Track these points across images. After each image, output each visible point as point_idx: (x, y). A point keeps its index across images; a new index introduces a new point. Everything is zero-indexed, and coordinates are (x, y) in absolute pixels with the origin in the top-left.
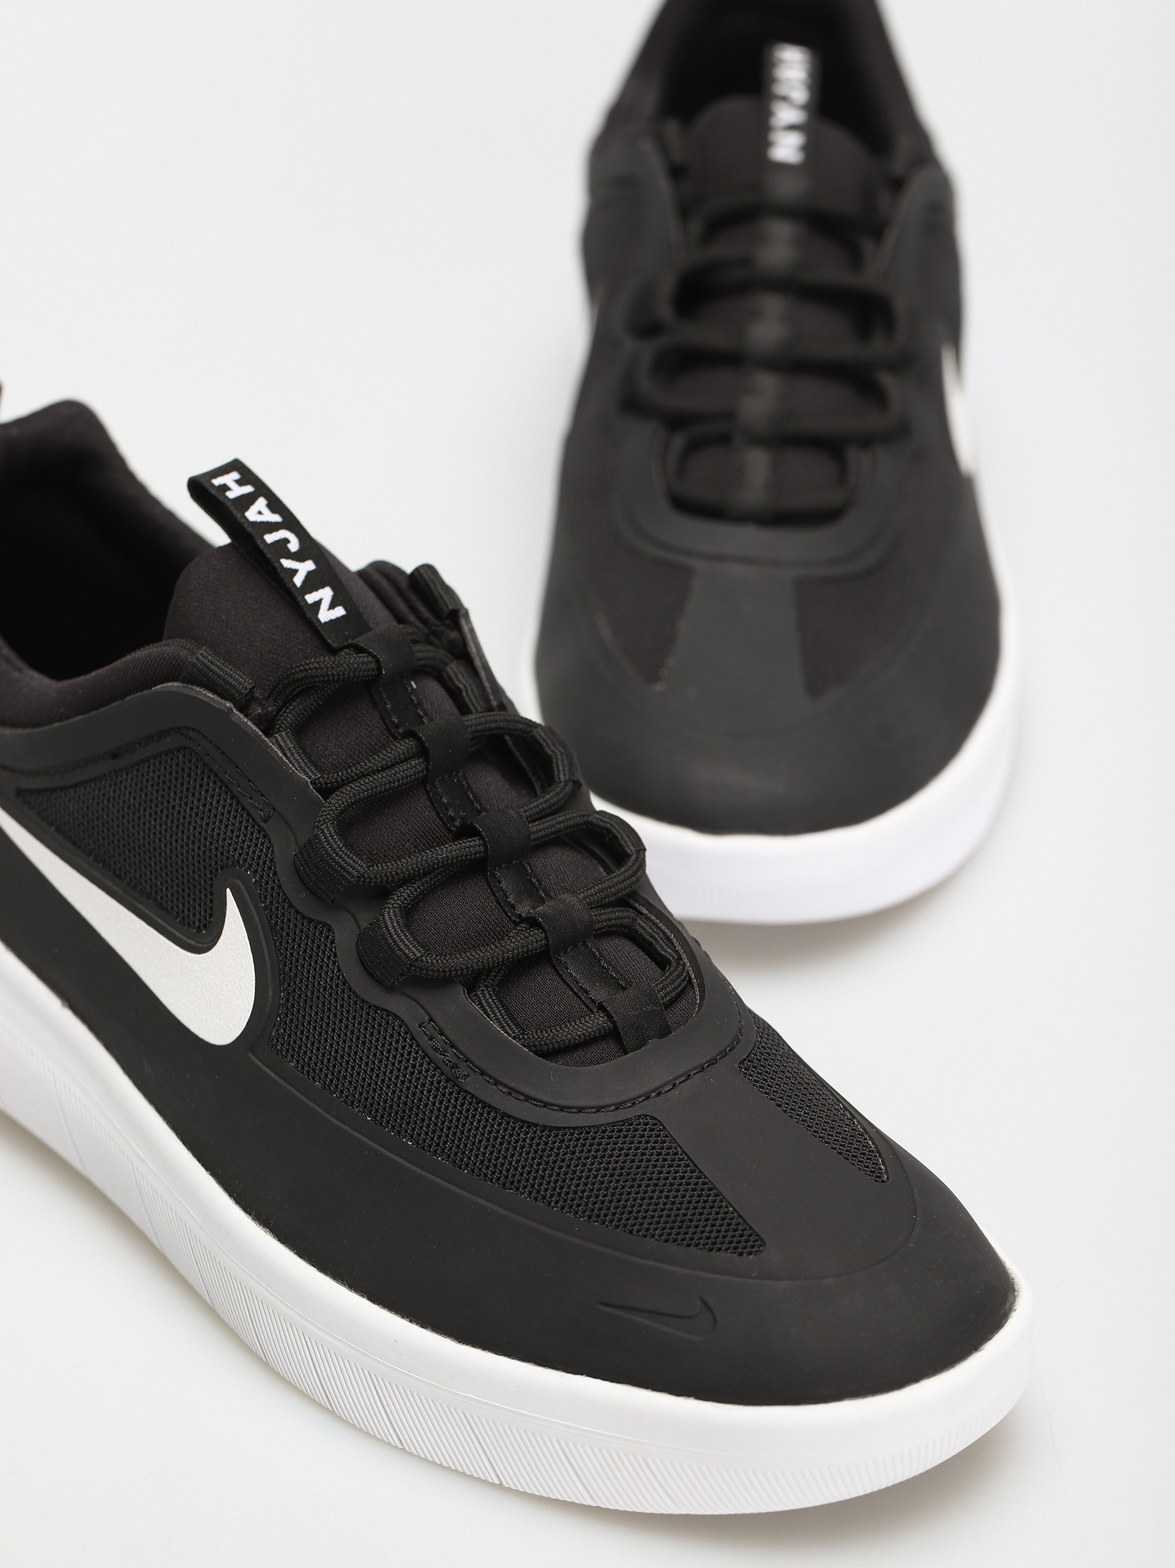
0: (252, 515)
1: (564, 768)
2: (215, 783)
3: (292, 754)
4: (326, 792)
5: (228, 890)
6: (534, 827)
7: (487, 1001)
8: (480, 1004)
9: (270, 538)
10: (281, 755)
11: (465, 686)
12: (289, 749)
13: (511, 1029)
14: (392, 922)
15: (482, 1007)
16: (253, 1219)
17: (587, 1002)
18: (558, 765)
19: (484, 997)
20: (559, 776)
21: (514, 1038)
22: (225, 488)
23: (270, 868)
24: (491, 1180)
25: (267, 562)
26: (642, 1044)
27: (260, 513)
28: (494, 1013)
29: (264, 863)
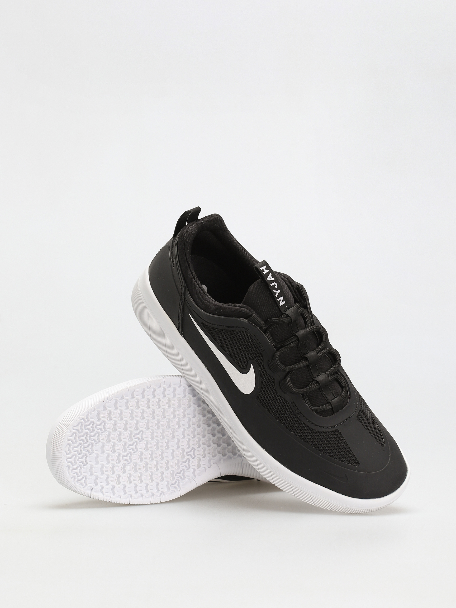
0: (268, 279)
1: (325, 338)
2: (251, 340)
3: (270, 338)
4: (278, 348)
5: (252, 364)
6: (318, 355)
7: (306, 399)
8: (305, 400)
9: (272, 285)
10: (268, 339)
11: (306, 317)
12: (269, 337)
13: (311, 407)
14: (288, 381)
15: (305, 401)
16: (248, 432)
17: (327, 400)
18: (324, 337)
19: (306, 398)
20: (324, 340)
21: (311, 409)
22: (263, 271)
23: (262, 362)
24: (303, 440)
25: (267, 284)
26: (337, 411)
27: (270, 278)
28: (308, 403)
29: (261, 361)
